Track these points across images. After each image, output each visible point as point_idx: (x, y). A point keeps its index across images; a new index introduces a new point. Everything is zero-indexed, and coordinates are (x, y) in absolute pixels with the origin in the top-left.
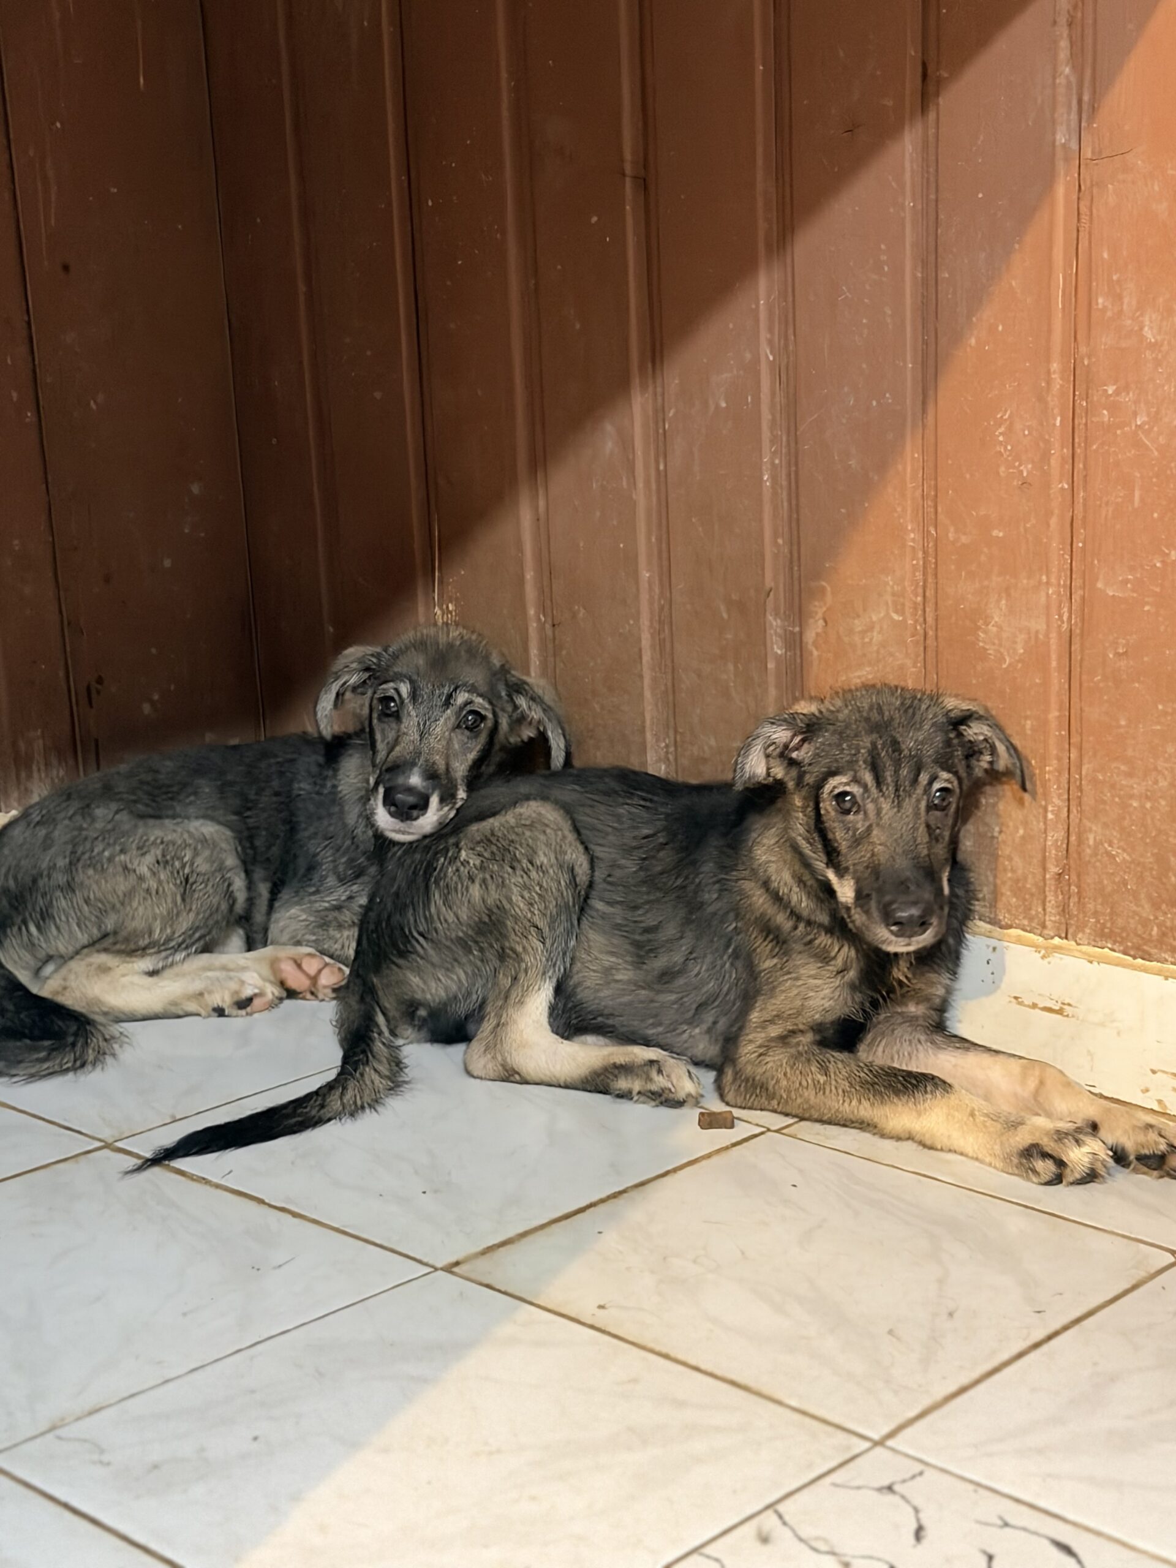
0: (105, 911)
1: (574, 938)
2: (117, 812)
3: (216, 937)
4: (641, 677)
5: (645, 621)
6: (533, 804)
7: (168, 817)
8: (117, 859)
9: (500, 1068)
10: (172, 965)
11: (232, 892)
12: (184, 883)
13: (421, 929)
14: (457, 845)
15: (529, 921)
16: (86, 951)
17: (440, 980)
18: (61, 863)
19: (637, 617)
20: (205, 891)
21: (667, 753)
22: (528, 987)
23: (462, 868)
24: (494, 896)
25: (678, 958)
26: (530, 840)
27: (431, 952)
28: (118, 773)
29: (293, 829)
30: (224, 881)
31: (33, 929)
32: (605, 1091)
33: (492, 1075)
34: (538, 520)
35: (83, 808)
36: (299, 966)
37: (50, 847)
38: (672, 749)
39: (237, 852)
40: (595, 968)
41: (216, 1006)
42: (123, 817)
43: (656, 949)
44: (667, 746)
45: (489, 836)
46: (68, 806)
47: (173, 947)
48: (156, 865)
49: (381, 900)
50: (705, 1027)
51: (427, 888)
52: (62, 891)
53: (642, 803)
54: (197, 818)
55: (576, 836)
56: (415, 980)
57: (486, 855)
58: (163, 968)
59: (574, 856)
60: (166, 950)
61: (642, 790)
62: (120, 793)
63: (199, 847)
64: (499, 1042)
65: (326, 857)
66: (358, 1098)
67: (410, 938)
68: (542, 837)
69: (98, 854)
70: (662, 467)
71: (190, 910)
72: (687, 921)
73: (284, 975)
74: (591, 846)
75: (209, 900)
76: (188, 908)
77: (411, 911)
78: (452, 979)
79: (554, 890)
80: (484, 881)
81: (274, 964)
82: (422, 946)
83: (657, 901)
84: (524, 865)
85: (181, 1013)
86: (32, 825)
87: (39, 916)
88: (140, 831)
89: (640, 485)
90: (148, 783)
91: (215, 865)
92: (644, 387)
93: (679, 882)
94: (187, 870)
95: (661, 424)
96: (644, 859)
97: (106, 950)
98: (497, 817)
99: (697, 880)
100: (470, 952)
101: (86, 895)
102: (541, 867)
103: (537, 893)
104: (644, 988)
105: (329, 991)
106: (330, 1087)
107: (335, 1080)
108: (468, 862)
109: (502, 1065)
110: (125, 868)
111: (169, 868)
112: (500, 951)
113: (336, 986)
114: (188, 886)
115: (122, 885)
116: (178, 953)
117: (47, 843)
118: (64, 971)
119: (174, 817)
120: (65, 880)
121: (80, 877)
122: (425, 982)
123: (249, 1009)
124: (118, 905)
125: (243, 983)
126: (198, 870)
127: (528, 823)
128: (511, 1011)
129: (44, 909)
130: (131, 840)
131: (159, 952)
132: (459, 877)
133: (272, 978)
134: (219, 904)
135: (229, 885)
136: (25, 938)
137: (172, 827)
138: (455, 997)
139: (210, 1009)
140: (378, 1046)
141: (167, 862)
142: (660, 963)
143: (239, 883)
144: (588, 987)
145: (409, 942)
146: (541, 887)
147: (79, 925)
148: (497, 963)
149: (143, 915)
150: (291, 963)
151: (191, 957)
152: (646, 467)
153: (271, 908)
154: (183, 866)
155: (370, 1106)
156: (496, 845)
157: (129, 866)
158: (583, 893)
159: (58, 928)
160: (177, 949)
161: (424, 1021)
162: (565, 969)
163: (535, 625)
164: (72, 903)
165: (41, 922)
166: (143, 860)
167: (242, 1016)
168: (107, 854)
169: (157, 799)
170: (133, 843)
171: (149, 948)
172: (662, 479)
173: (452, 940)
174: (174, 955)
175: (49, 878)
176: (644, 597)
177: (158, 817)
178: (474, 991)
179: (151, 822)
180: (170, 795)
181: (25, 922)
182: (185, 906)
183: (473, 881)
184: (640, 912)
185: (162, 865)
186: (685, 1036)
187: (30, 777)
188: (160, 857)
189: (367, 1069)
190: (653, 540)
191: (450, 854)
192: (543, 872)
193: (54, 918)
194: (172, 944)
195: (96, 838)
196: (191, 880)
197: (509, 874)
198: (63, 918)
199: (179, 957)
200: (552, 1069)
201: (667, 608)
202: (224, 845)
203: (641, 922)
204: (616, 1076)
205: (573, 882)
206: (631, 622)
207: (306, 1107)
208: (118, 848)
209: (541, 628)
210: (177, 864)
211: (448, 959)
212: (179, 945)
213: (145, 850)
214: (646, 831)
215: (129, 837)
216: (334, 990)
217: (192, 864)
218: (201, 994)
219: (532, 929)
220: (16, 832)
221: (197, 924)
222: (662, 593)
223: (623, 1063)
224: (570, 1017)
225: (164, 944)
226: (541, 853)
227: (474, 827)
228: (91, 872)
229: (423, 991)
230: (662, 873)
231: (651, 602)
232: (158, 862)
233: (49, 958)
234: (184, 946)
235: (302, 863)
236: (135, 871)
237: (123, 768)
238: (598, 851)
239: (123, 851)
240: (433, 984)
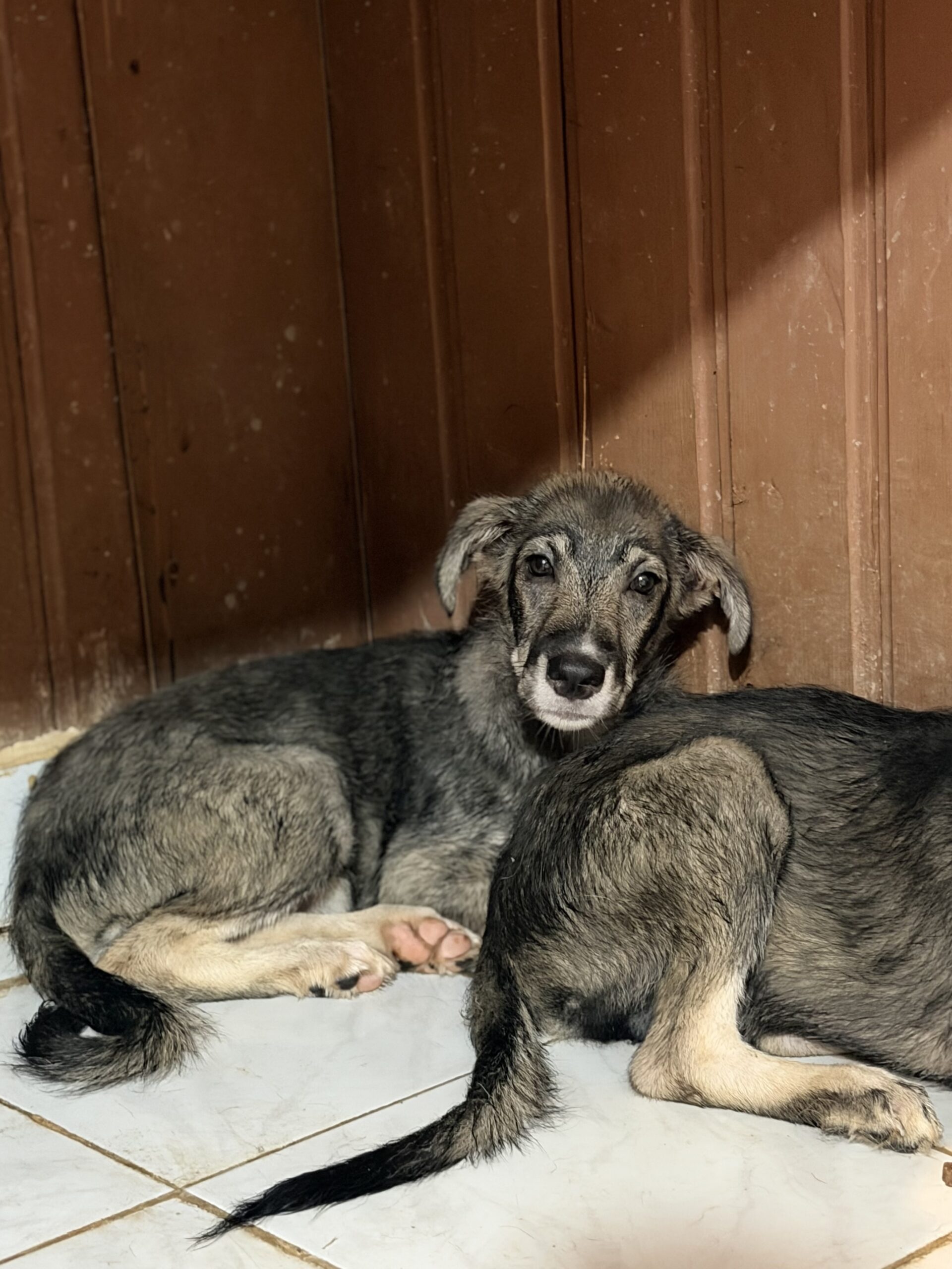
0: (182, 863)
1: (771, 914)
2: (197, 735)
3: (315, 892)
4: (848, 572)
5: (853, 503)
6: (712, 741)
7: (257, 742)
8: (196, 796)
9: (675, 1084)
10: (262, 927)
11: (334, 839)
12: (277, 827)
13: (570, 900)
14: (615, 792)
15: (711, 893)
16: (158, 911)
17: (596, 965)
18: (129, 800)
19: (843, 496)
20: (301, 838)
21: (880, 667)
22: (710, 981)
23: (622, 824)
24: (665, 859)
25: (901, 938)
26: (710, 787)
27: (583, 929)
28: (197, 687)
29: (405, 747)
30: (326, 825)
31: (95, 883)
32: (814, 1123)
33: (665, 1092)
34: (715, 373)
35: (156, 732)
36: (416, 933)
37: (117, 778)
38: (886, 664)
39: (342, 786)
40: (792, 950)
41: (314, 984)
42: (203, 741)
43: (871, 928)
44: (880, 660)
45: (655, 782)
46: (137, 729)
47: (264, 906)
48: (244, 804)
49: (518, 860)
50: (938, 1031)
51: (577, 848)
52: (130, 836)
53: (850, 736)
54: (295, 743)
55: (769, 781)
56: (563, 963)
57: (653, 806)
58: (251, 932)
59: (768, 808)
60: (255, 910)
61: (848, 718)
62: (201, 711)
63: (297, 780)
64: (673, 1050)
65: (446, 779)
66: (495, 1130)
67: (556, 911)
68: (726, 784)
69: (173, 789)
70: (880, 307)
71: (284, 860)
72: (911, 894)
73: (397, 944)
74: (787, 792)
75: (306, 849)
76: (281, 858)
77: (556, 878)
78: (613, 965)
79: (742, 855)
80: (651, 839)
81: (385, 929)
82: (571, 921)
83: (874, 865)
84: (704, 821)
85: (271, 992)
86: (94, 752)
87: (101, 867)
88: (225, 760)
89: (851, 330)
90: (234, 699)
91: (315, 804)
92: (858, 207)
93: (901, 839)
94: (281, 811)
95: (880, 253)
96: (855, 810)
97: (182, 912)
98: (666, 757)
99: (924, 839)
100: (634, 930)
101: (157, 842)
102: (726, 824)
103: (720, 858)
104: (856, 979)
105: (451, 964)
106: (457, 1115)
107: (465, 1104)
108: (630, 817)
109: (678, 1082)
110: (207, 808)
111: (259, 808)
112: (675, 931)
113: (462, 959)
114: (282, 831)
115: (203, 829)
116: (268, 914)
117: (113, 774)
118: (129, 937)
119: (265, 742)
120: (133, 819)
121: (152, 817)
122: (577, 967)
123: (354, 990)
124: (197, 855)
125: (346, 956)
126: (294, 811)
127: (707, 766)
128: (689, 1011)
129: (107, 858)
130: (213, 772)
131: (247, 913)
132: (619, 835)
133: (382, 947)
134: (319, 854)
135: (331, 830)
136: (85, 894)
137: (265, 756)
138: (615, 987)
139: (307, 988)
140: (521, 1057)
141: (256, 801)
142: (876, 946)
143: (343, 826)
144: (783, 976)
145: (555, 916)
146: (726, 849)
147: (149, 878)
148: (668, 945)
149: (228, 869)
150: (406, 927)
151: (284, 919)
152: (860, 308)
153: (383, 853)
154: (276, 808)
155: (511, 1140)
156: (667, 795)
157: (211, 804)
158: (780, 856)
159: (123, 882)
160: (267, 909)
161: (574, 1013)
162: (759, 958)
163: (709, 504)
164: (141, 851)
165: (104, 874)
166: (227, 797)
167: (345, 997)
168: (184, 789)
169: (245, 718)
170: (215, 775)
171: (235, 909)
172: (881, 322)
173: (609, 914)
174: (264, 916)
175: (114, 818)
176: (853, 472)
177: (244, 742)
178: (639, 979)
179: (238, 749)
180: (261, 713)
181: (85, 875)
182: (277, 857)
183: (637, 840)
184: (850, 879)
185: (251, 805)
186: (910, 1044)
187: (91, 687)
188: (248, 794)
189: (506, 1088)
190: (867, 400)
191: (605, 805)
192: (727, 830)
193: (118, 868)
194: (262, 903)
195: (172, 769)
196: (285, 824)
197: (684, 832)
198: (130, 868)
199: (271, 918)
200: (742, 1089)
201: (883, 487)
202: (326, 780)
203: (850, 893)
204: (828, 1108)
205: (767, 845)
206: (835, 504)
207: (428, 1146)
208: (197, 782)
209: (717, 507)
210: (269, 803)
211: (606, 940)
212: (271, 904)
213: (230, 783)
214: (857, 774)
215: (211, 767)
216: (459, 964)
217: (287, 804)
218: (295, 970)
219: (714, 903)
220: (77, 757)
221: (292, 878)
222: (877, 469)
223: (837, 1091)
224: (761, 1012)
225: (252, 904)
226: (724, 805)
227: (638, 773)
228: (164, 812)
229: (575, 979)
230: (878, 829)
231: (862, 478)
232: (246, 800)
233: (112, 919)
234: (276, 905)
235: (419, 793)
236: (217, 811)
237: (203, 678)
238: (796, 798)
239: (203, 786)
240: (587, 970)
